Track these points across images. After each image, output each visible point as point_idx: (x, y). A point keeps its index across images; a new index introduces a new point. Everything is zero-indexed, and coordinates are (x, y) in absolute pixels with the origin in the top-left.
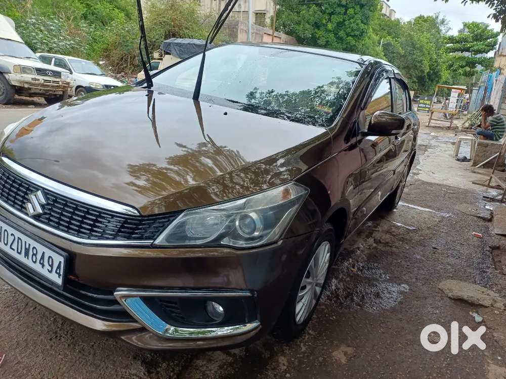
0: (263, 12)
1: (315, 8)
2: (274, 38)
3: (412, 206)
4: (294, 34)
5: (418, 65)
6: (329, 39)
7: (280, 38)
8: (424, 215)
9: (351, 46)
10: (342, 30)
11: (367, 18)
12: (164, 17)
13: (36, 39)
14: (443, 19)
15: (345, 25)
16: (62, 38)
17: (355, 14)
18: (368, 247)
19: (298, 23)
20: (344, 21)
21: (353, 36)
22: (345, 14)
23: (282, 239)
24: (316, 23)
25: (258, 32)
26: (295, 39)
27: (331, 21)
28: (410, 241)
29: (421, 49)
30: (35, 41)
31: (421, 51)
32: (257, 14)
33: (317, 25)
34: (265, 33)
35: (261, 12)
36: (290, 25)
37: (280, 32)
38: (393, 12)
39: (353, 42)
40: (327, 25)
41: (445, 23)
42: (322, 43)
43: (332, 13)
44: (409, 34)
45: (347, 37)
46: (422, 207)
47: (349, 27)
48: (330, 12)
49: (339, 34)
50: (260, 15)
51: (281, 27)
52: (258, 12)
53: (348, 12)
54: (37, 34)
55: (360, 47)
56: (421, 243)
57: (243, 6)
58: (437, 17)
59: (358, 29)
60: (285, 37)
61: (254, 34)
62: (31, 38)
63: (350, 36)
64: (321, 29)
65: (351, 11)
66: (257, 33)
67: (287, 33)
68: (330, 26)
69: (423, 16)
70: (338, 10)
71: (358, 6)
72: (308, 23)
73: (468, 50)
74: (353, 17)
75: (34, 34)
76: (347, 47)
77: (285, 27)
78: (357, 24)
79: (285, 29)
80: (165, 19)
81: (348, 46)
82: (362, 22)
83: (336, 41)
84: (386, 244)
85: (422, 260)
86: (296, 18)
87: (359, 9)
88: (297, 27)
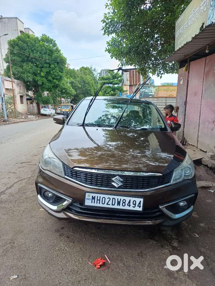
1: (31, 64)
2: (13, 83)
4: (21, 79)
5: (89, 92)
6: (44, 81)
9: (57, 84)
10: (50, 76)
11: (62, 69)
14: (95, 69)
15: (51, 73)
17: (55, 67)
19: (23, 73)
20: (50, 71)
21: (56, 79)
22: (49, 68)
24: (34, 73)
26: (22, 82)
27: (42, 71)
29: (88, 84)
31: (89, 85)
34: (5, 80)
38: (69, 65)
39: (57, 83)
40: (41, 74)
41: (96, 70)
42: (40, 84)
43: (42, 67)
44: (81, 76)
45: (53, 80)
47: (53, 74)
48: (41, 66)
49: (49, 78)
53: (51, 66)
58: (91, 68)
59: (59, 75)
60: (17, 81)
63: (55, 79)
64: (38, 76)
65: (52, 66)
67: (17, 79)
69: (84, 67)
70: (45, 65)
71: (56, 63)
72: (29, 73)
73: (111, 83)
74: (54, 69)
78: (57, 73)
81: (55, 84)
82: (60, 71)
83: (48, 82)
86: (21, 70)
87: (57, 65)
88: (23, 75)
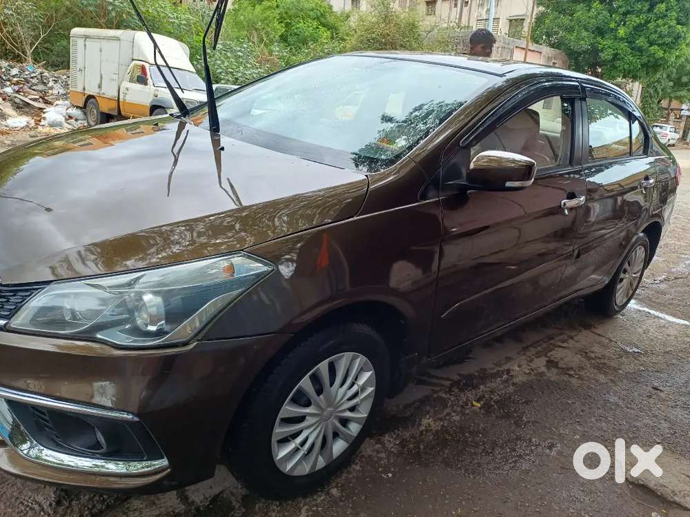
0: (521, 18)
2: (529, 53)
3: (657, 313)
4: (563, 47)
6: (620, 51)
7: (541, 53)
8: (672, 331)
9: (657, 59)
10: (643, 37)
12: (374, 33)
13: (221, 68)
15: (648, 28)
16: (249, 66)
17: (668, 11)
18: (528, 372)
19: (570, 30)
20: (648, 22)
21: (660, 45)
22: (650, 13)
23: (198, 340)
24: (598, 28)
25: (506, 46)
26: (563, 54)
27: (624, 24)
28: (616, 370)
30: (219, 71)
32: (511, 21)
33: (600, 32)
34: (517, 47)
35: (517, 18)
36: (556, 33)
37: (541, 44)
39: (660, 54)
40: (617, 31)
42: (606, 57)
43: (628, 13)
45: (649, 47)
46: (674, 316)
47: (656, 32)
49: (637, 42)
50: (516, 23)
51: (544, 37)
52: (512, 18)
53: (656, 9)
54: (223, 62)
55: (673, 59)
56: (634, 378)
57: (493, 11)
59: (670, 34)
60: (549, 51)
61: (500, 49)
62: (216, 67)
63: (656, 44)
64: (607, 36)
65: (660, 7)
66: (505, 48)
67: (552, 46)
68: (622, 32)
70: (638, 6)
72: (586, 29)
74: (664, 17)
75: (219, 62)
76: (649, 61)
77: (548, 35)
78: (670, 27)
79: (549, 39)
80: (374, 36)
81: (652, 59)
82: (679, 22)
83: (632, 53)
84: (566, 371)
85: (617, 405)
87: (675, 3)
88: (568, 36)
